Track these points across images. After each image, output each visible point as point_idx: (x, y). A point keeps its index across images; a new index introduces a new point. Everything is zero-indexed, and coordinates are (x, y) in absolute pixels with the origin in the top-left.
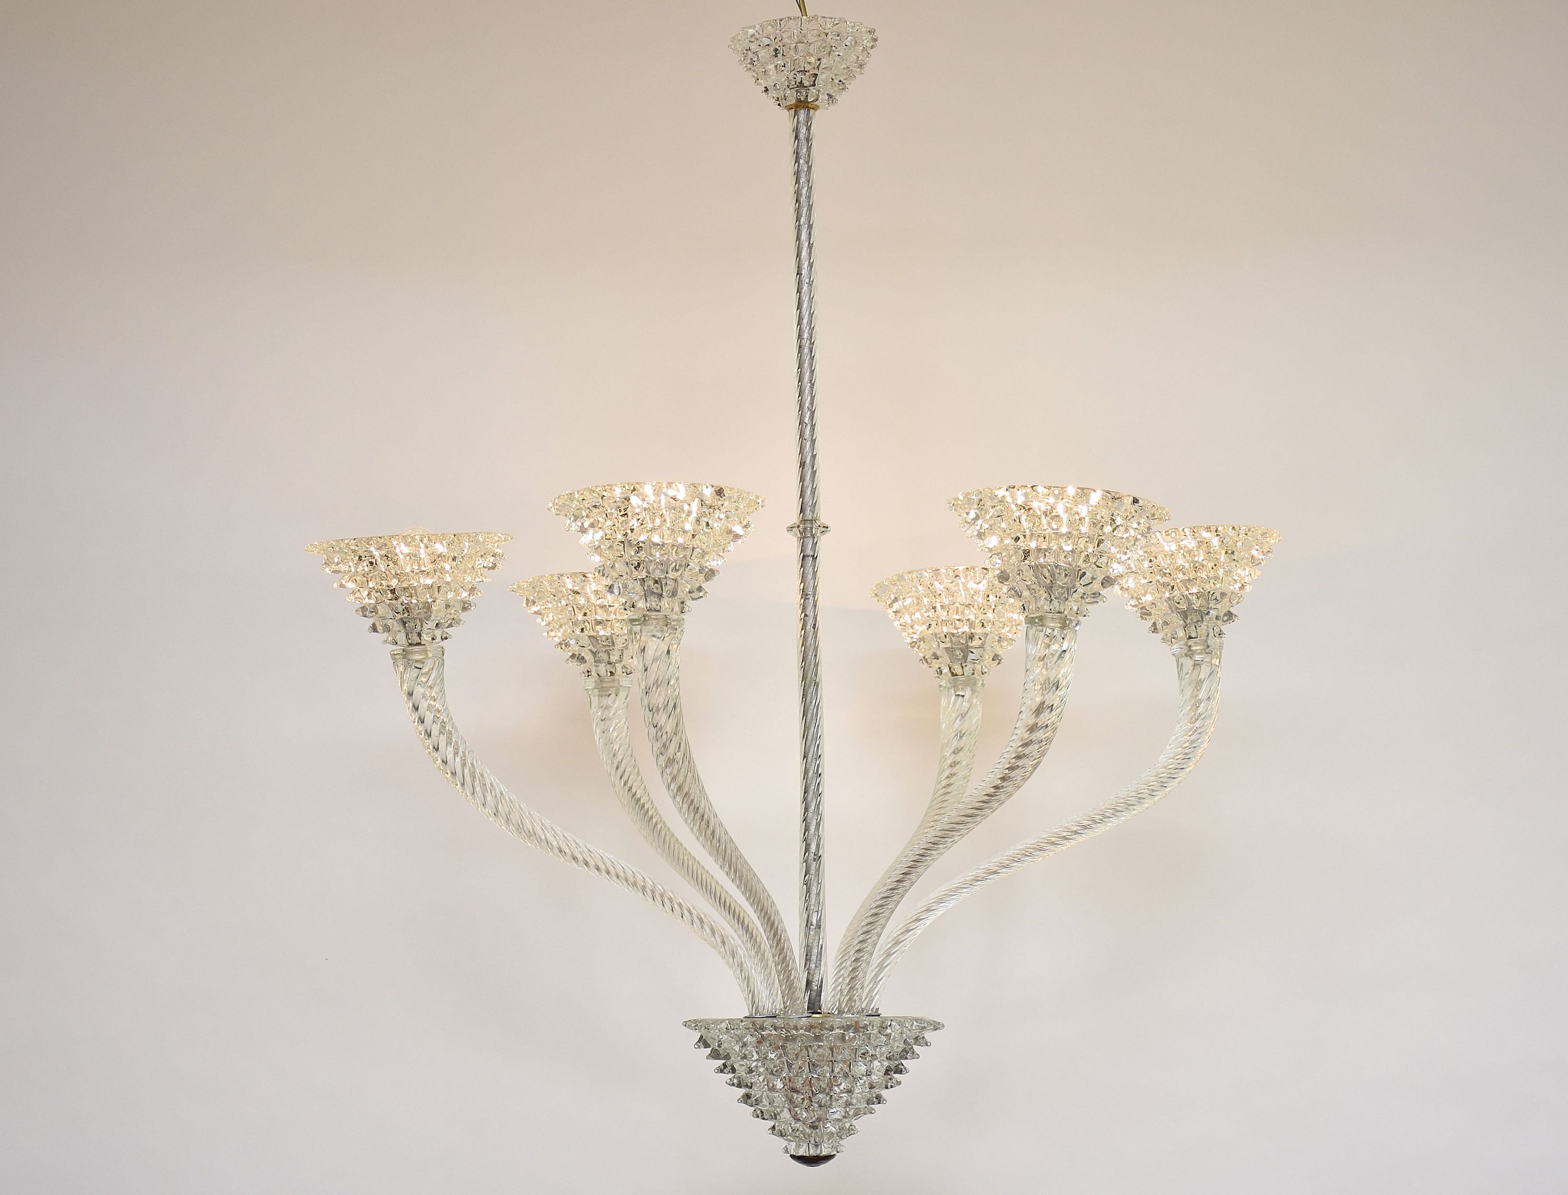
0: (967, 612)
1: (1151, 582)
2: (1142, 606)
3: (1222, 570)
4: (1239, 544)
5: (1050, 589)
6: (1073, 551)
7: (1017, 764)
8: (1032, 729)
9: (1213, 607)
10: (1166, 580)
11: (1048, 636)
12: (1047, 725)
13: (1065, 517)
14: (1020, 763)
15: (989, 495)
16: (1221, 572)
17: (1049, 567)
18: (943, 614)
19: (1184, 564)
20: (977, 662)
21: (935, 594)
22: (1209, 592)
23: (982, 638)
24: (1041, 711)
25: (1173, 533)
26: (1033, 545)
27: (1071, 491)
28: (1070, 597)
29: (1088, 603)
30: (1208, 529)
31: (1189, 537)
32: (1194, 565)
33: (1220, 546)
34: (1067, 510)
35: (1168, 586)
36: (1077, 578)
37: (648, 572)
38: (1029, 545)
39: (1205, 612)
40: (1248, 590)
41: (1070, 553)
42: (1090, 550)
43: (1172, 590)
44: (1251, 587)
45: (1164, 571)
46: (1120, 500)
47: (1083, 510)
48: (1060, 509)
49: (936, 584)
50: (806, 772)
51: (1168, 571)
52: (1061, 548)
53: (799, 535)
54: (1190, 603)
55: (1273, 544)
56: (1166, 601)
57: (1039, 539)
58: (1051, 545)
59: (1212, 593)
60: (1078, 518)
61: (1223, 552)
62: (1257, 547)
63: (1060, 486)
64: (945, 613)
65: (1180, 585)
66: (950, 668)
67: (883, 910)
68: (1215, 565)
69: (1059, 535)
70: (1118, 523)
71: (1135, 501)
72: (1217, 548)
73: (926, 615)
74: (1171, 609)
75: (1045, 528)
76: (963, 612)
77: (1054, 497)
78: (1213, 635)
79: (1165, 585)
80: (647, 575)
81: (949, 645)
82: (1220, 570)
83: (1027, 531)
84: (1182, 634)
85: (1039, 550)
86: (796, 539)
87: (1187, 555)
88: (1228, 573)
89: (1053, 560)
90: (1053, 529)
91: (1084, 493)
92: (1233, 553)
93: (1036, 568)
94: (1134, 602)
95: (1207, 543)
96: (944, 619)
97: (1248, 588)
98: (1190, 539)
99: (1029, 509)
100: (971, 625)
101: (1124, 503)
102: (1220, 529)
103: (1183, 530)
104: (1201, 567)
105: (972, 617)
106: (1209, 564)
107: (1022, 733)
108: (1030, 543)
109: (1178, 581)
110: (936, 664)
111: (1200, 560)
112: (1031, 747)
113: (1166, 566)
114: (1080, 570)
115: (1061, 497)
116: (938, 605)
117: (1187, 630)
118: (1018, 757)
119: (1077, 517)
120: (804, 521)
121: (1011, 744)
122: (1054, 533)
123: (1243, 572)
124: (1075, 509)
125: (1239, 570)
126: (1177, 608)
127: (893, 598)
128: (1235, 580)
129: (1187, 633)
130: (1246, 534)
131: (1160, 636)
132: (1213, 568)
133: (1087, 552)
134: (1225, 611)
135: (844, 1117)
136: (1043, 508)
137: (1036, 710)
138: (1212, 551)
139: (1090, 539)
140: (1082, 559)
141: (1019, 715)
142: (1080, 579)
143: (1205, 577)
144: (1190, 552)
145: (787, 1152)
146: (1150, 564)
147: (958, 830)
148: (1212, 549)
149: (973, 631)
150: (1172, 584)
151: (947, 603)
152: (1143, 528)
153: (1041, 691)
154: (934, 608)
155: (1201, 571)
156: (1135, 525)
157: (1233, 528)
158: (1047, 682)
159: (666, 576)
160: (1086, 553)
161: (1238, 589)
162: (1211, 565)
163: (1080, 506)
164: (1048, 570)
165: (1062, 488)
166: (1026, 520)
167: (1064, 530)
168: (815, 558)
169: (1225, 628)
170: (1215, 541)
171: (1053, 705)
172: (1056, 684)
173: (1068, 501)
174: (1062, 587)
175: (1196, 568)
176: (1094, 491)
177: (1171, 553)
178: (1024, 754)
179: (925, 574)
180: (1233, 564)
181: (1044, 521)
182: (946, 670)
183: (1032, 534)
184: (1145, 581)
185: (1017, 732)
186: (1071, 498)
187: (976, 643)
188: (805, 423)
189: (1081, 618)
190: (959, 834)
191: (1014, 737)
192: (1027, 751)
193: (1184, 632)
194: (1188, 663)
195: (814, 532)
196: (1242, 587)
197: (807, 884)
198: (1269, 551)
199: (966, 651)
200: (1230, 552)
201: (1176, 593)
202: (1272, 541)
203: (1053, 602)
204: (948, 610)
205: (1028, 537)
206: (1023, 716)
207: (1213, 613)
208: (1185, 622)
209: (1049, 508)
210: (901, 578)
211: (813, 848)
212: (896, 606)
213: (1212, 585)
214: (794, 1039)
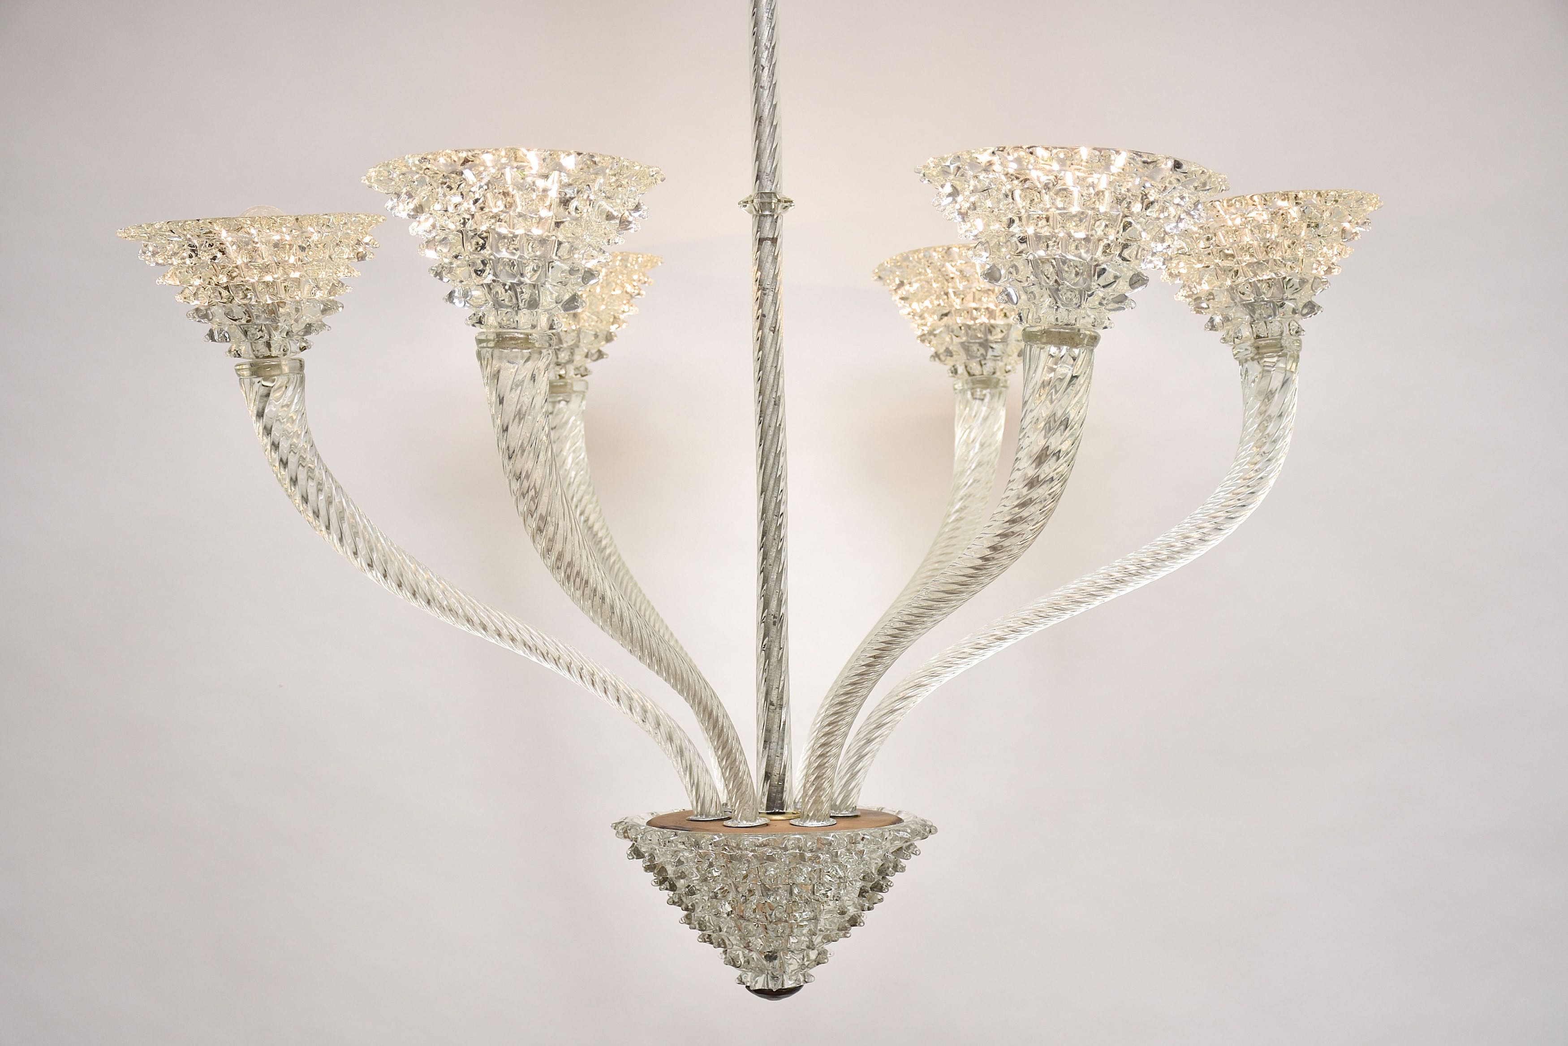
0: (984, 299)
1: (1208, 267)
2: (1196, 296)
3: (1302, 250)
4: (1326, 214)
5: (1055, 292)
6: (1087, 239)
7: (1012, 530)
8: (1033, 483)
9: (1290, 297)
10: (1227, 263)
11: (1052, 356)
12: (1052, 478)
13: (1076, 191)
14: (1016, 528)
15: (968, 161)
16: (1300, 252)
17: (1053, 261)
18: (957, 303)
19: (1251, 242)
20: (999, 358)
21: (947, 277)
22: (1285, 278)
23: (1004, 331)
24: (1043, 460)
25: (1237, 203)
26: (1030, 231)
27: (1084, 152)
28: (1083, 303)
29: (1110, 310)
30: (1285, 196)
31: (1259, 207)
32: (1265, 244)
33: (1302, 218)
34: (1080, 181)
35: (1230, 271)
36: (1094, 276)
37: (495, 275)
38: (1026, 232)
39: (1278, 304)
40: (1335, 274)
41: (1083, 242)
42: (1112, 237)
43: (1236, 276)
44: (1340, 271)
45: (1226, 251)
46: (1154, 164)
47: (1102, 181)
48: (1069, 179)
49: (948, 265)
50: (764, 511)
51: (1230, 252)
52: (1070, 236)
53: (755, 213)
54: (1258, 293)
55: (1371, 212)
56: (1227, 290)
57: (1040, 223)
58: (1056, 231)
59: (1287, 280)
60: (1093, 193)
61: (1305, 225)
62: (1350, 218)
63: (1068, 146)
64: (958, 301)
65: (1245, 269)
66: (966, 367)
67: (852, 699)
68: (1293, 243)
69: (1067, 217)
70: (1151, 199)
71: (1177, 165)
72: (1296, 220)
73: (936, 302)
74: (1233, 300)
75: (1048, 206)
76: (980, 300)
77: (1059, 163)
78: (1288, 333)
79: (1226, 270)
80: (494, 278)
81: (964, 339)
82: (1300, 250)
83: (1023, 211)
84: (1248, 333)
85: (1038, 237)
86: (751, 216)
87: (1256, 231)
88: (1309, 253)
89: (1060, 252)
90: (1058, 209)
91: (1103, 157)
92: (1317, 226)
93: (1036, 264)
94: (1185, 291)
95: (1282, 214)
96: (958, 307)
97: (1335, 272)
98: (1260, 209)
99: (1026, 180)
100: (991, 313)
101: (1160, 169)
102: (1300, 195)
103: (1251, 198)
104: (1274, 246)
105: (992, 306)
106: (1285, 241)
107: (1019, 488)
108: (1027, 229)
109: (1244, 264)
110: (950, 362)
111: (1273, 237)
112: (1031, 509)
113: (1228, 246)
114: (1097, 265)
115: (1068, 163)
116: (951, 291)
117: (1254, 328)
118: (1013, 521)
119: (1091, 190)
120: (761, 194)
121: (1005, 502)
122: (1060, 214)
123: (1330, 252)
124: (1090, 180)
125: (1325, 249)
126: (1242, 300)
127: (897, 282)
128: (1319, 262)
129: (1254, 330)
130: (1336, 201)
131: (1221, 334)
132: (1289, 247)
133: (1108, 239)
134: (1306, 301)
135: (808, 947)
136: (1044, 179)
137: (1037, 458)
138: (1289, 225)
139: (1111, 222)
140: (1100, 249)
141: (1014, 464)
142: (1099, 277)
143: (1280, 259)
144: (1259, 227)
145: (741, 982)
146: (1207, 244)
147: (939, 609)
148: (1289, 223)
149: (992, 321)
150: (1235, 269)
151: (961, 289)
152: (1188, 203)
153: (1043, 432)
154: (946, 294)
155: (1274, 252)
156: (1177, 200)
157: (1319, 194)
158: (1052, 419)
159: (519, 280)
160: (1106, 241)
161: (1323, 273)
162: (1287, 243)
163: (1096, 176)
164: (1053, 265)
165: (1073, 149)
166: (1020, 196)
167: (1075, 209)
168: (774, 241)
169: (1305, 323)
170: (1294, 212)
171: (1060, 451)
172: (1065, 423)
173: (1079, 167)
174: (1072, 290)
175: (1268, 247)
176: (1118, 152)
177: (1234, 228)
178: (1021, 517)
179: (934, 254)
180: (1316, 241)
181: (1046, 198)
182: (961, 369)
183: (1029, 216)
184: (1200, 266)
185: (1013, 486)
186: (1084, 164)
187: (997, 336)
188: (762, 66)
189: (1100, 332)
190: (940, 613)
191: (1009, 493)
192: (1025, 513)
193: (1250, 329)
194: (1255, 369)
195: (773, 207)
196: (1329, 270)
197: (767, 651)
198: (1365, 223)
199: (985, 345)
200: (1313, 225)
201: (1241, 279)
202: (1371, 209)
203: (1060, 310)
204: (963, 296)
205: (1024, 219)
206: (1020, 465)
207: (1290, 305)
208: (1252, 317)
209: (1052, 178)
210: (906, 258)
211: (774, 604)
212: (902, 292)
213: (1289, 269)
214: (740, 859)
